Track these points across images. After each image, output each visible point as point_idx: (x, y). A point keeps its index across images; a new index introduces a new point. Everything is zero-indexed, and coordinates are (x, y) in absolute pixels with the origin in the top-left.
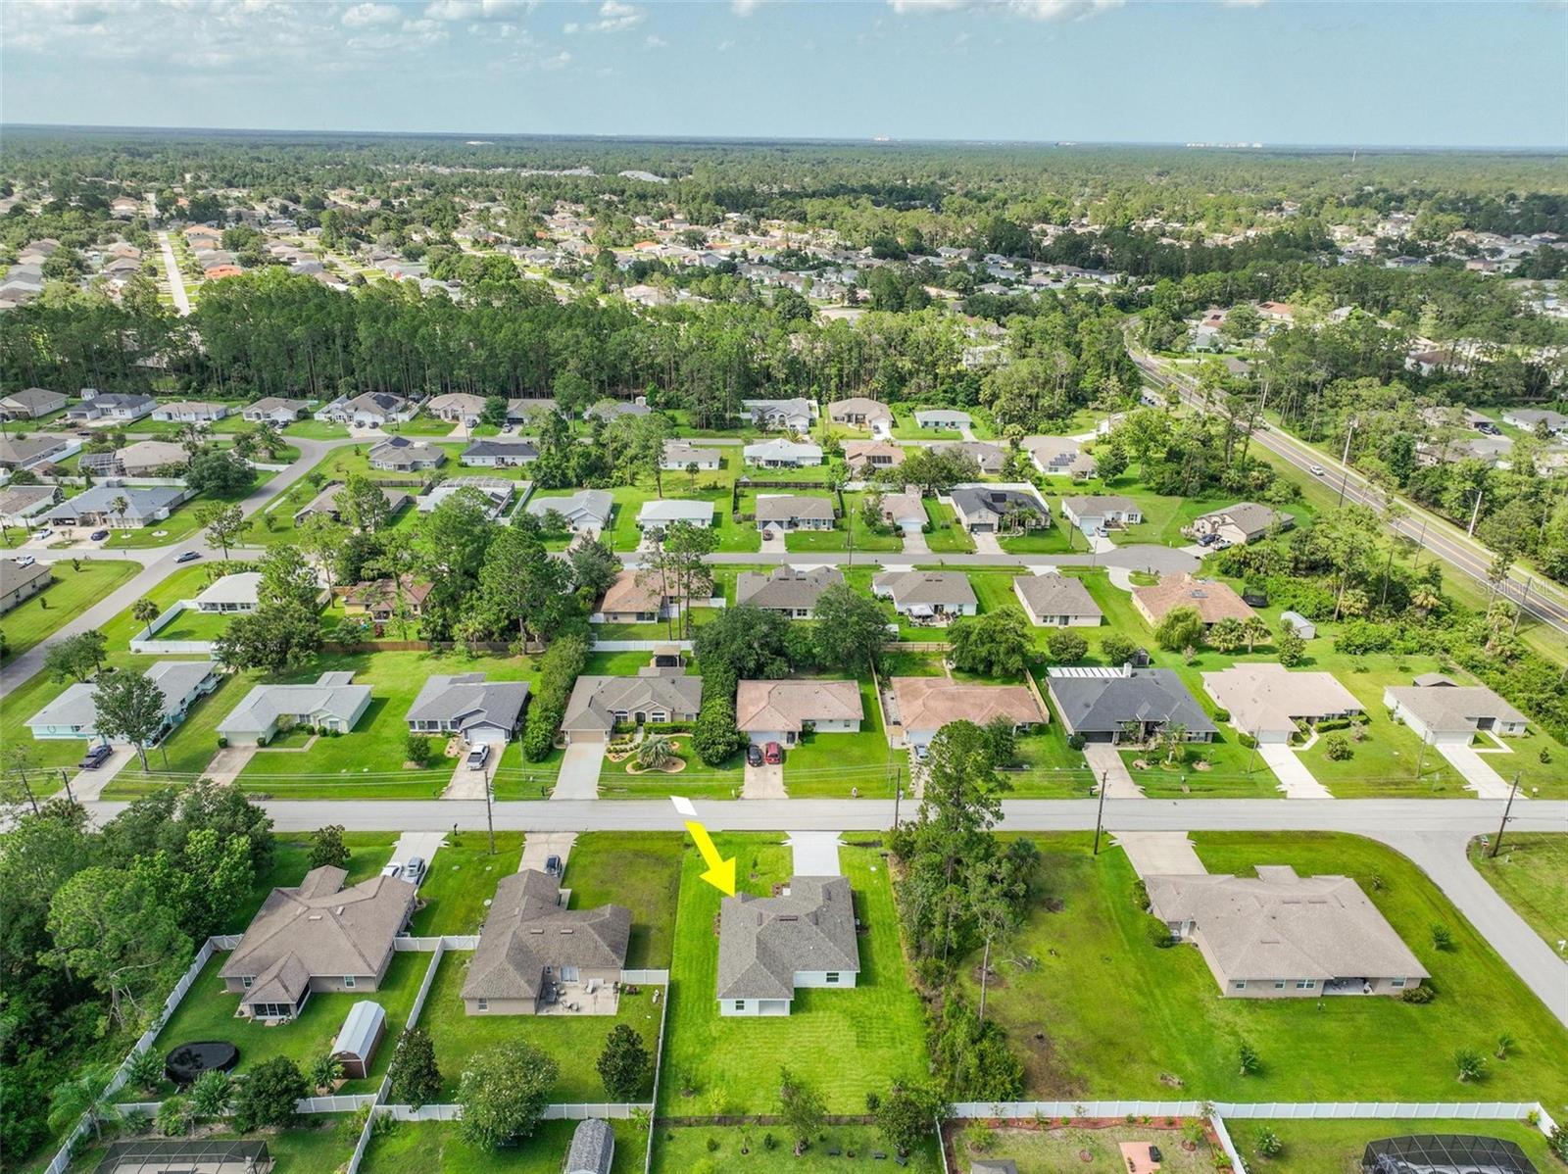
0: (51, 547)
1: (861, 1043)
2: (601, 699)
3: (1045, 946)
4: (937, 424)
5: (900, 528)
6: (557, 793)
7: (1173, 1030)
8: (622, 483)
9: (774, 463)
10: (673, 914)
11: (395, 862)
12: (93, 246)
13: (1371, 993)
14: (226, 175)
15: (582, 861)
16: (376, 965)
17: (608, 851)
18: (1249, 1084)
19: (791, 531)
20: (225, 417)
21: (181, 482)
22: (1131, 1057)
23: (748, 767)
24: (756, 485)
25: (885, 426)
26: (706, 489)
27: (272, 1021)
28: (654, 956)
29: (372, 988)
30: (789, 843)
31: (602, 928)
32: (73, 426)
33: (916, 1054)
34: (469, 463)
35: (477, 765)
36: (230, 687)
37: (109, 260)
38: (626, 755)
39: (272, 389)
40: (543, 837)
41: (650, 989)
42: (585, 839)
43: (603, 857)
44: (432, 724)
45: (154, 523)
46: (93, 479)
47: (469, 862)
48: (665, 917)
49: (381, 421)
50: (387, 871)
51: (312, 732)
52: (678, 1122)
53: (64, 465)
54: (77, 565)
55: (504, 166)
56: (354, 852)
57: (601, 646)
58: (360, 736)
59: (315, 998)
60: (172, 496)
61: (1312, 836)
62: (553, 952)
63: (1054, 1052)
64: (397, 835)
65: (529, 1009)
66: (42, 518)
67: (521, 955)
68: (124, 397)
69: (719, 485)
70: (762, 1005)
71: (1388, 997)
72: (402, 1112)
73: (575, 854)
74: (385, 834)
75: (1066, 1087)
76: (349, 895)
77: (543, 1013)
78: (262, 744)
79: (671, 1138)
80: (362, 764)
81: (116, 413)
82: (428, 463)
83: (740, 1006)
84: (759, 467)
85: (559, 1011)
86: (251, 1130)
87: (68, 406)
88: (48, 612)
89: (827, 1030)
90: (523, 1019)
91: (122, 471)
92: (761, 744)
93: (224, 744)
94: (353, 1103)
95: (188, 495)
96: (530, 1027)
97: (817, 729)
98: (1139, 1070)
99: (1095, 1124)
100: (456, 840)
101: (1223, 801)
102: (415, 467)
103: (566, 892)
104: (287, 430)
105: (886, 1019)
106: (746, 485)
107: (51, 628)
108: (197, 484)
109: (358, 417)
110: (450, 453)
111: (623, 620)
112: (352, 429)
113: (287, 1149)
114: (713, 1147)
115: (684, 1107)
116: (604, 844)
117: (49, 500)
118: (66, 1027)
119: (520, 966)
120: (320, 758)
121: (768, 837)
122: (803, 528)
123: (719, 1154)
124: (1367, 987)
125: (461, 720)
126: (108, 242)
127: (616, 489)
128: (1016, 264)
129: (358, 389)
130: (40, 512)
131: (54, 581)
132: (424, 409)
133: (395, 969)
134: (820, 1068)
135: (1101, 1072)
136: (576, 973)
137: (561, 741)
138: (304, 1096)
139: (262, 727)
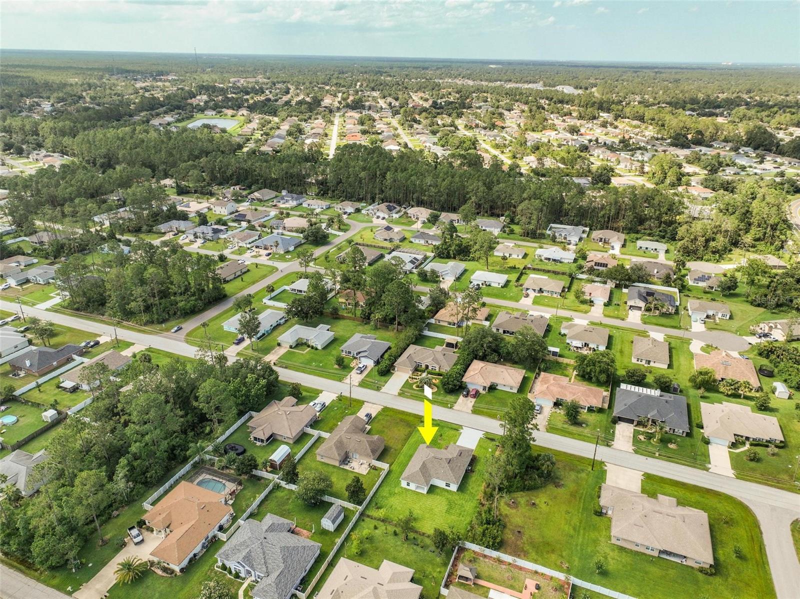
0: (252, 257)
1: (447, 511)
2: (413, 356)
3: (544, 500)
4: (647, 248)
5: (592, 302)
6: (383, 389)
7: (579, 548)
8: (473, 259)
9: (549, 259)
10: (403, 446)
11: (316, 401)
12: (309, 121)
13: (684, 563)
14: (372, 85)
15: (380, 417)
16: (294, 435)
17: (391, 416)
18: (597, 578)
19: (539, 295)
20: (329, 208)
21: (301, 235)
22: (553, 551)
23: (461, 397)
24: (534, 269)
25: (617, 246)
26: (511, 268)
27: (258, 444)
28: (388, 458)
29: (291, 442)
30: (462, 431)
31: (371, 443)
32: (275, 206)
33: (466, 522)
34: (413, 241)
35: (359, 372)
36: (289, 323)
37: (312, 129)
38: (415, 381)
39: (350, 197)
40: (370, 405)
41: (381, 469)
42: (386, 409)
43: (389, 418)
44: (350, 353)
45: (288, 252)
46: (273, 230)
47: (341, 407)
48: (400, 446)
49: (387, 217)
50: (311, 404)
51: (309, 346)
52: (368, 516)
53: (265, 223)
54: (257, 265)
55: (501, 81)
56: (304, 394)
57: (427, 333)
58: (324, 352)
59: (273, 440)
60: (297, 241)
61: (709, 491)
62: (351, 446)
63: (522, 538)
64: (321, 392)
65: (337, 464)
66: (252, 244)
67: (340, 445)
68: (295, 196)
69: (517, 267)
70: (417, 487)
71: (692, 568)
72: (283, 484)
73: (379, 414)
74: (318, 390)
75: (518, 552)
76: (295, 408)
77: (342, 467)
78: (291, 347)
79: (363, 520)
80: (321, 362)
81: (291, 202)
82: (397, 239)
83: (408, 484)
84: (541, 260)
85: (347, 467)
86: (240, 475)
87: (276, 197)
88: (243, 283)
89: (438, 503)
90: (334, 467)
91: (284, 228)
92: (471, 387)
93: (279, 345)
94: (270, 476)
95: (303, 241)
96: (335, 470)
97: (497, 388)
98: (553, 557)
99: (521, 568)
100: (341, 398)
101: (673, 464)
102: (391, 240)
103: (368, 427)
104: (350, 216)
105: (462, 506)
106: (529, 268)
107: (242, 289)
108: (306, 238)
109: (378, 214)
110: (407, 235)
111: (442, 323)
112: (374, 219)
113: (248, 484)
114: (376, 528)
115: (373, 512)
116: (391, 413)
117: (257, 238)
118: (202, 428)
119: (337, 448)
120: (308, 357)
121: (455, 426)
122: (545, 294)
123: (377, 531)
124: (684, 560)
125: (359, 353)
126: (315, 119)
127: (470, 262)
128: (757, 155)
129: (383, 201)
130: (253, 242)
131: (248, 271)
132: (406, 213)
133: (302, 437)
134: (427, 515)
135: (537, 552)
136: (358, 456)
137: (394, 370)
138: (256, 469)
139: (292, 342)
